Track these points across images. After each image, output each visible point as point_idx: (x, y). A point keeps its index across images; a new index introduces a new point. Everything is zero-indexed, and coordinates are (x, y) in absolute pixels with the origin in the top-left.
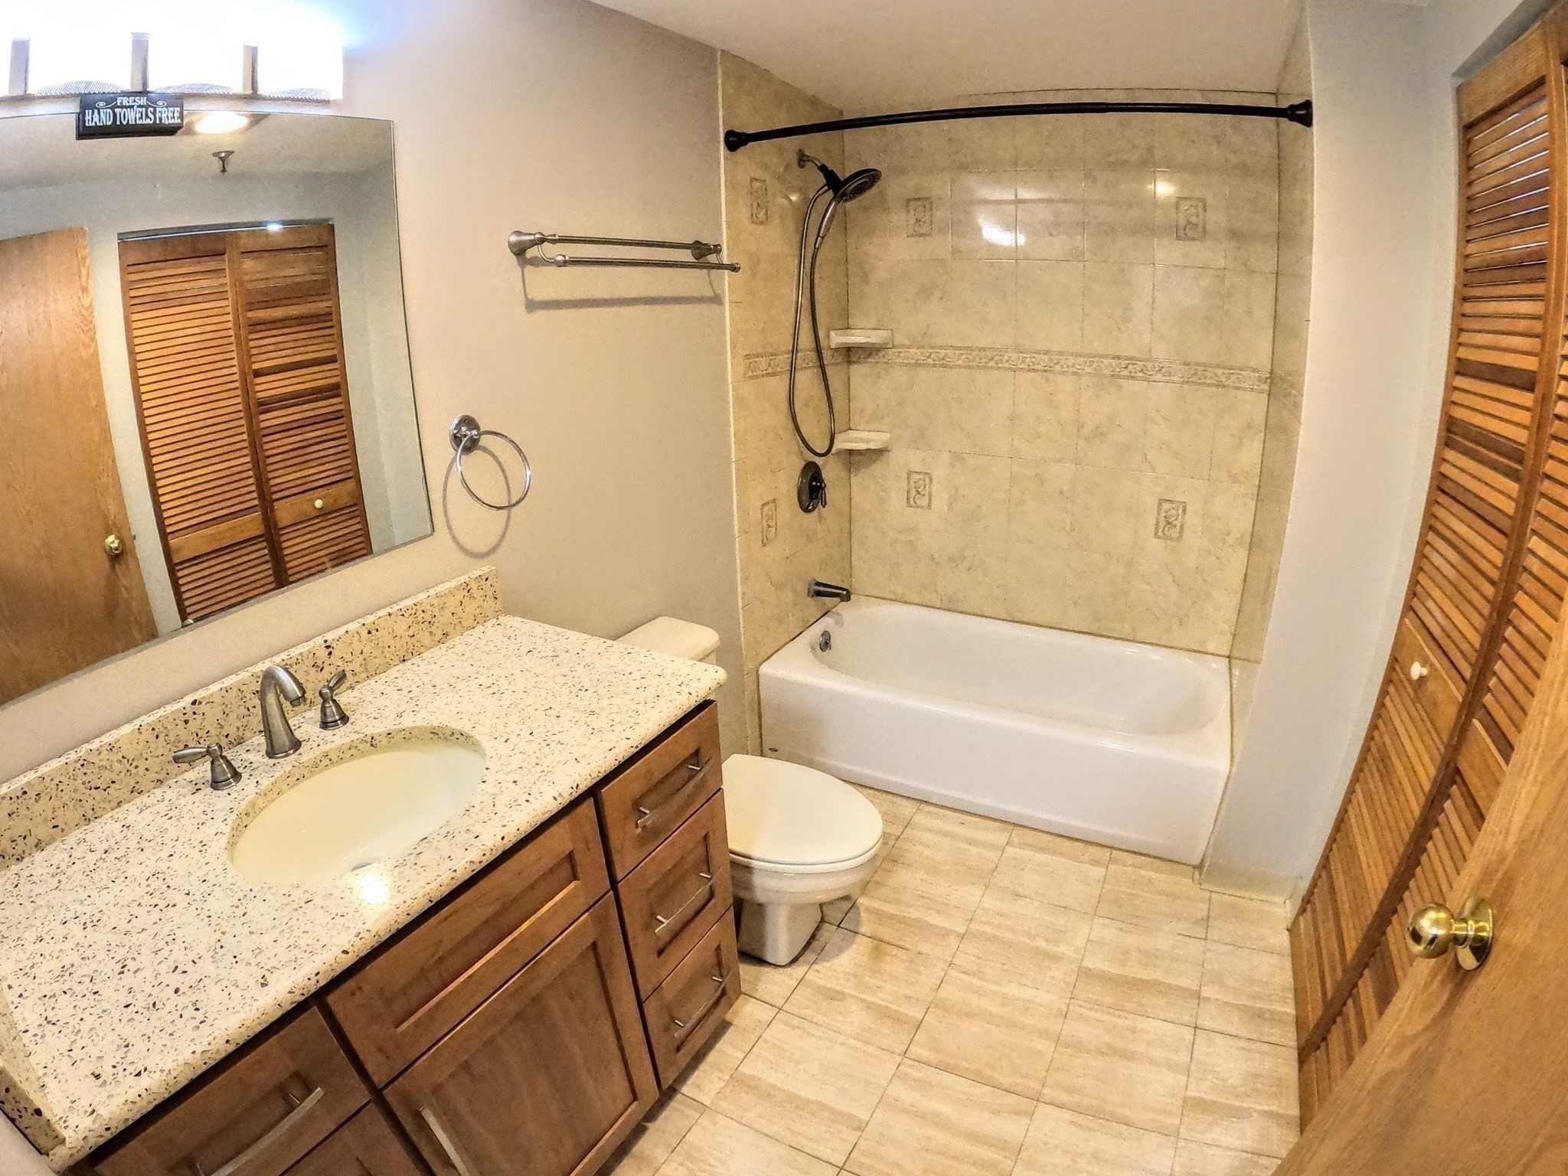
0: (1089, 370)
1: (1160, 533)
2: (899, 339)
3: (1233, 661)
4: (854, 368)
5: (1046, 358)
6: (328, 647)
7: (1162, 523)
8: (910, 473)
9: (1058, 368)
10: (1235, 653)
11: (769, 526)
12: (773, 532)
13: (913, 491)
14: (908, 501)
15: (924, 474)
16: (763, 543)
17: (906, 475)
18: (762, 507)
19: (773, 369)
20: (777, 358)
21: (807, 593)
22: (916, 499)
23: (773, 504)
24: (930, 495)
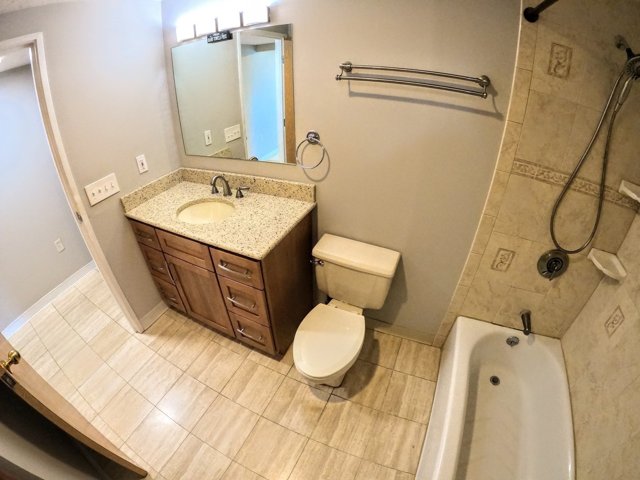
6: (254, 180)
8: (618, 308)
11: (502, 262)
12: (504, 267)
13: (611, 320)
14: (606, 323)
15: (623, 316)
16: (492, 267)
17: (615, 308)
18: (500, 249)
19: (545, 177)
20: (553, 173)
21: (519, 313)
22: (609, 325)
23: (512, 254)
24: (615, 330)
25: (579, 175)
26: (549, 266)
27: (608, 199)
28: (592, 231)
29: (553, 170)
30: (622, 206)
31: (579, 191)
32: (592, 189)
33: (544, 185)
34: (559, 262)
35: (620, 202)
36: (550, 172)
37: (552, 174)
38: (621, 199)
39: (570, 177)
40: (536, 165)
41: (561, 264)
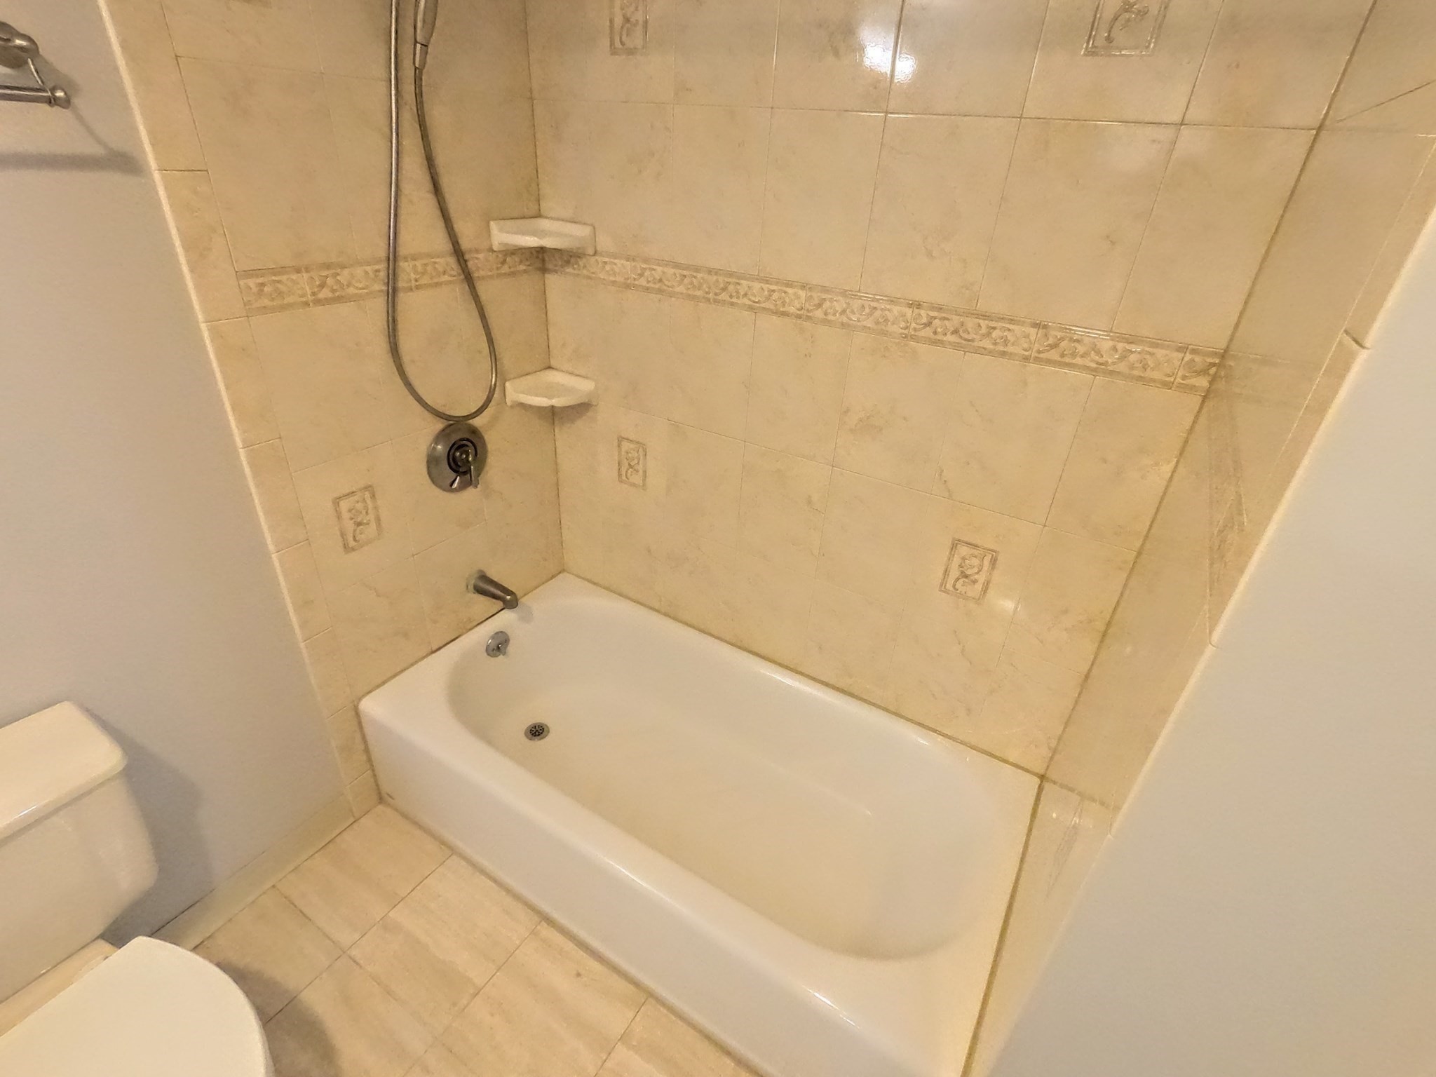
0: (869, 323)
1: (949, 586)
2: (605, 242)
3: (1047, 786)
4: (552, 280)
5: (802, 294)
7: (955, 573)
8: (621, 440)
9: (819, 314)
10: (1052, 774)
11: (359, 524)
12: (372, 530)
13: (625, 463)
14: (620, 475)
15: (638, 443)
16: (347, 548)
17: (616, 443)
18: (336, 502)
19: (333, 291)
20: (346, 272)
21: (465, 589)
22: (629, 475)
23: (367, 493)
24: (645, 472)
25: (402, 251)
26: (454, 466)
27: (482, 273)
28: (486, 351)
29: (343, 267)
30: (513, 274)
31: (418, 287)
32: (441, 269)
33: (344, 309)
34: (467, 446)
35: (505, 269)
36: (338, 274)
37: (344, 276)
38: (505, 261)
39: (386, 265)
40: (298, 271)
41: (471, 445)
